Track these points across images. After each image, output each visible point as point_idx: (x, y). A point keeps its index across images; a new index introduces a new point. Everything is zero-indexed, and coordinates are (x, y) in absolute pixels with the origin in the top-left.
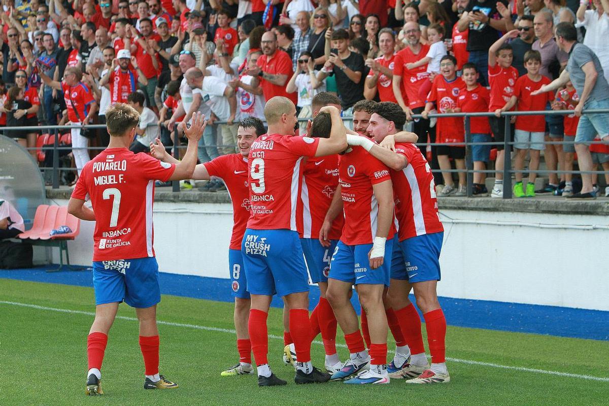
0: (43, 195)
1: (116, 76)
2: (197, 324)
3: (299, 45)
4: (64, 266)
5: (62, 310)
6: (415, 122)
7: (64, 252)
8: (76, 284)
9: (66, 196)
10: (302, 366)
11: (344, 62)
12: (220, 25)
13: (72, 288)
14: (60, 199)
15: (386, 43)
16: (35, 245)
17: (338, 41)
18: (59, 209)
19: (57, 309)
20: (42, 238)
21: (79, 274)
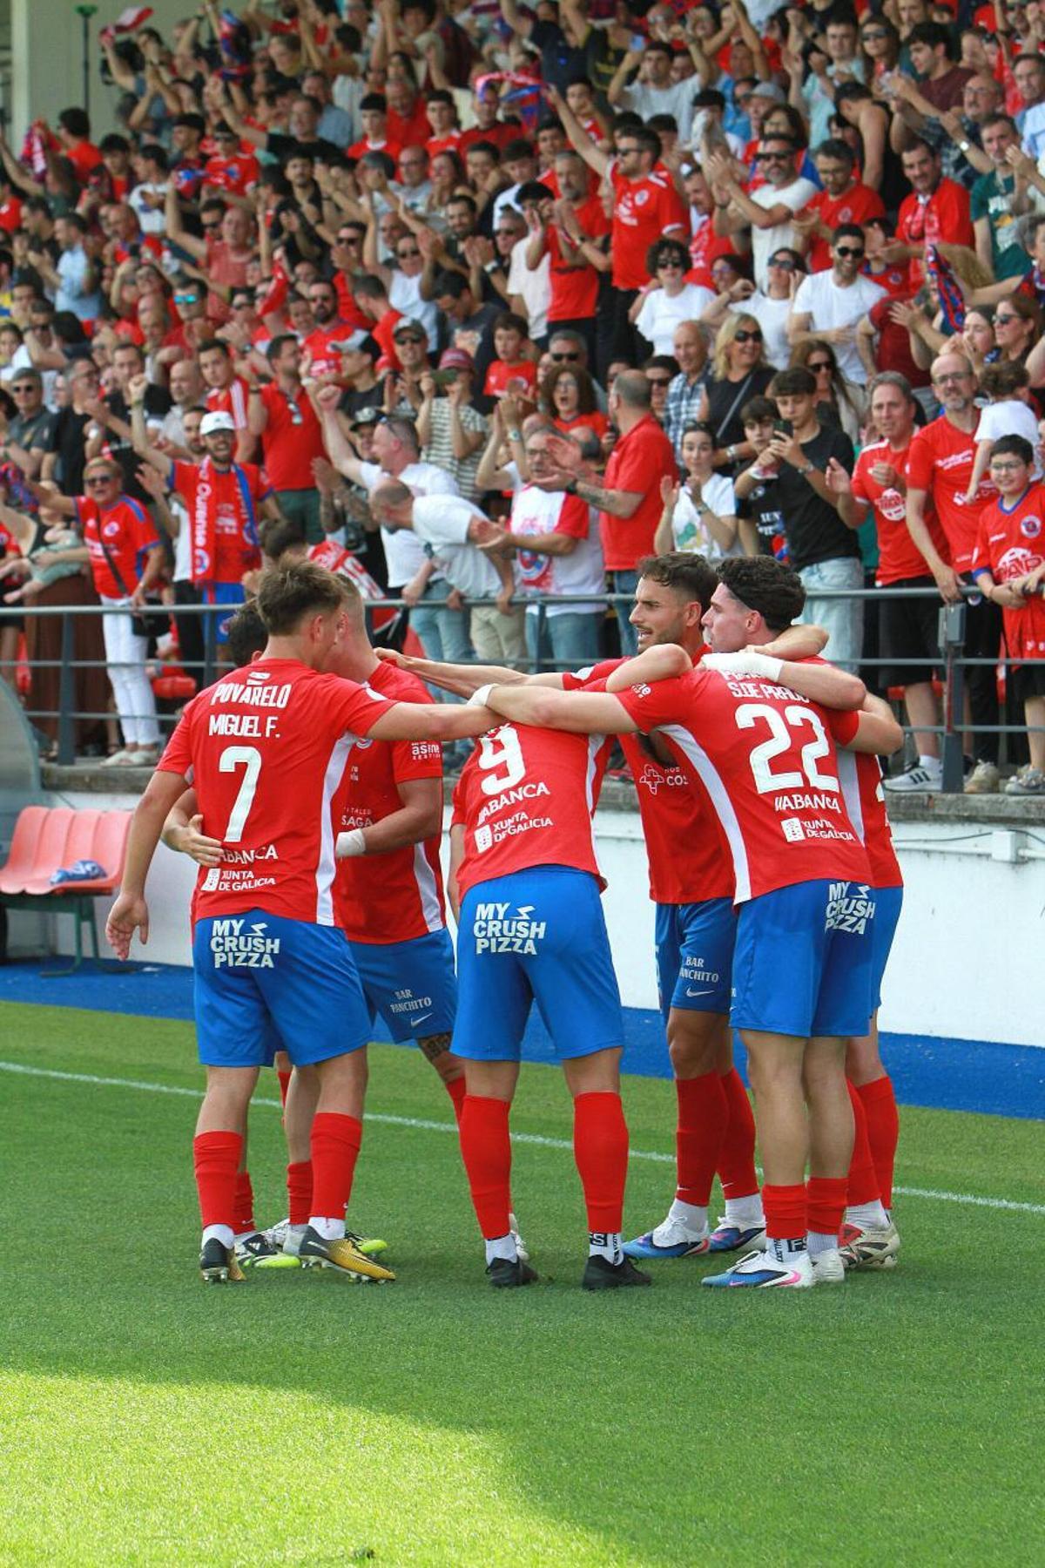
0: (35, 781)
1: (202, 481)
2: (415, 1117)
3: (678, 407)
4: (86, 960)
5: (76, 1077)
6: (969, 606)
7: (86, 925)
8: (114, 1009)
9: (93, 784)
10: (606, 1245)
11: (805, 449)
12: (502, 356)
13: (103, 1018)
14: (76, 791)
15: (888, 411)
16: (14, 906)
17: (789, 399)
18: (74, 817)
19: (62, 1075)
20: (32, 890)
21: (122, 982)
